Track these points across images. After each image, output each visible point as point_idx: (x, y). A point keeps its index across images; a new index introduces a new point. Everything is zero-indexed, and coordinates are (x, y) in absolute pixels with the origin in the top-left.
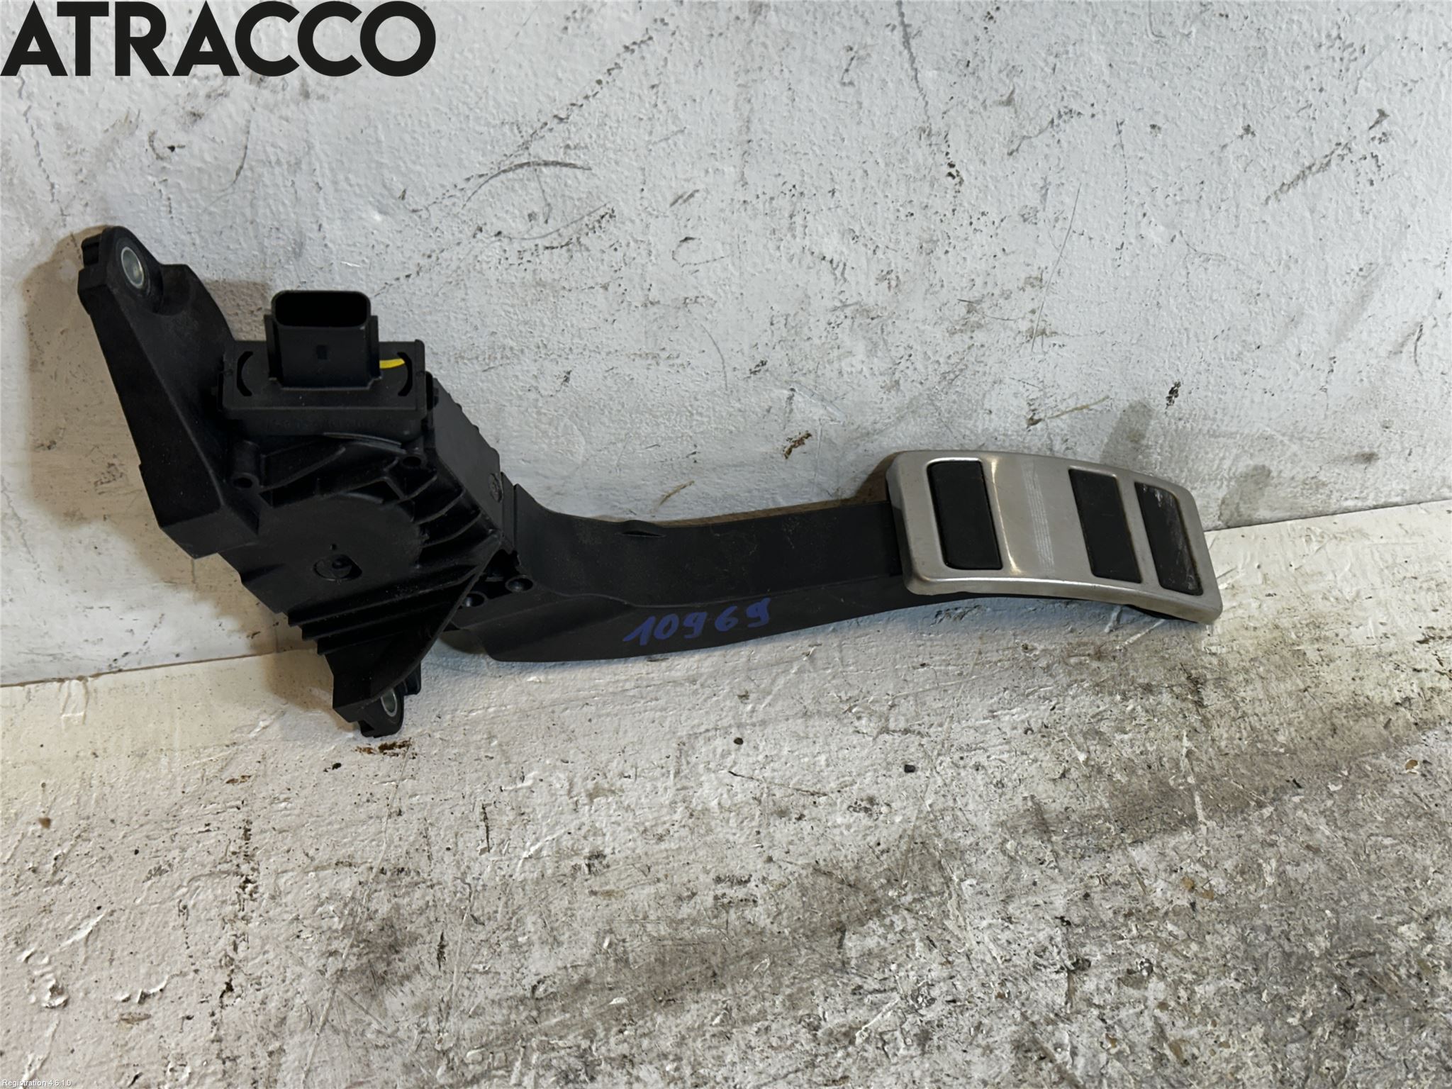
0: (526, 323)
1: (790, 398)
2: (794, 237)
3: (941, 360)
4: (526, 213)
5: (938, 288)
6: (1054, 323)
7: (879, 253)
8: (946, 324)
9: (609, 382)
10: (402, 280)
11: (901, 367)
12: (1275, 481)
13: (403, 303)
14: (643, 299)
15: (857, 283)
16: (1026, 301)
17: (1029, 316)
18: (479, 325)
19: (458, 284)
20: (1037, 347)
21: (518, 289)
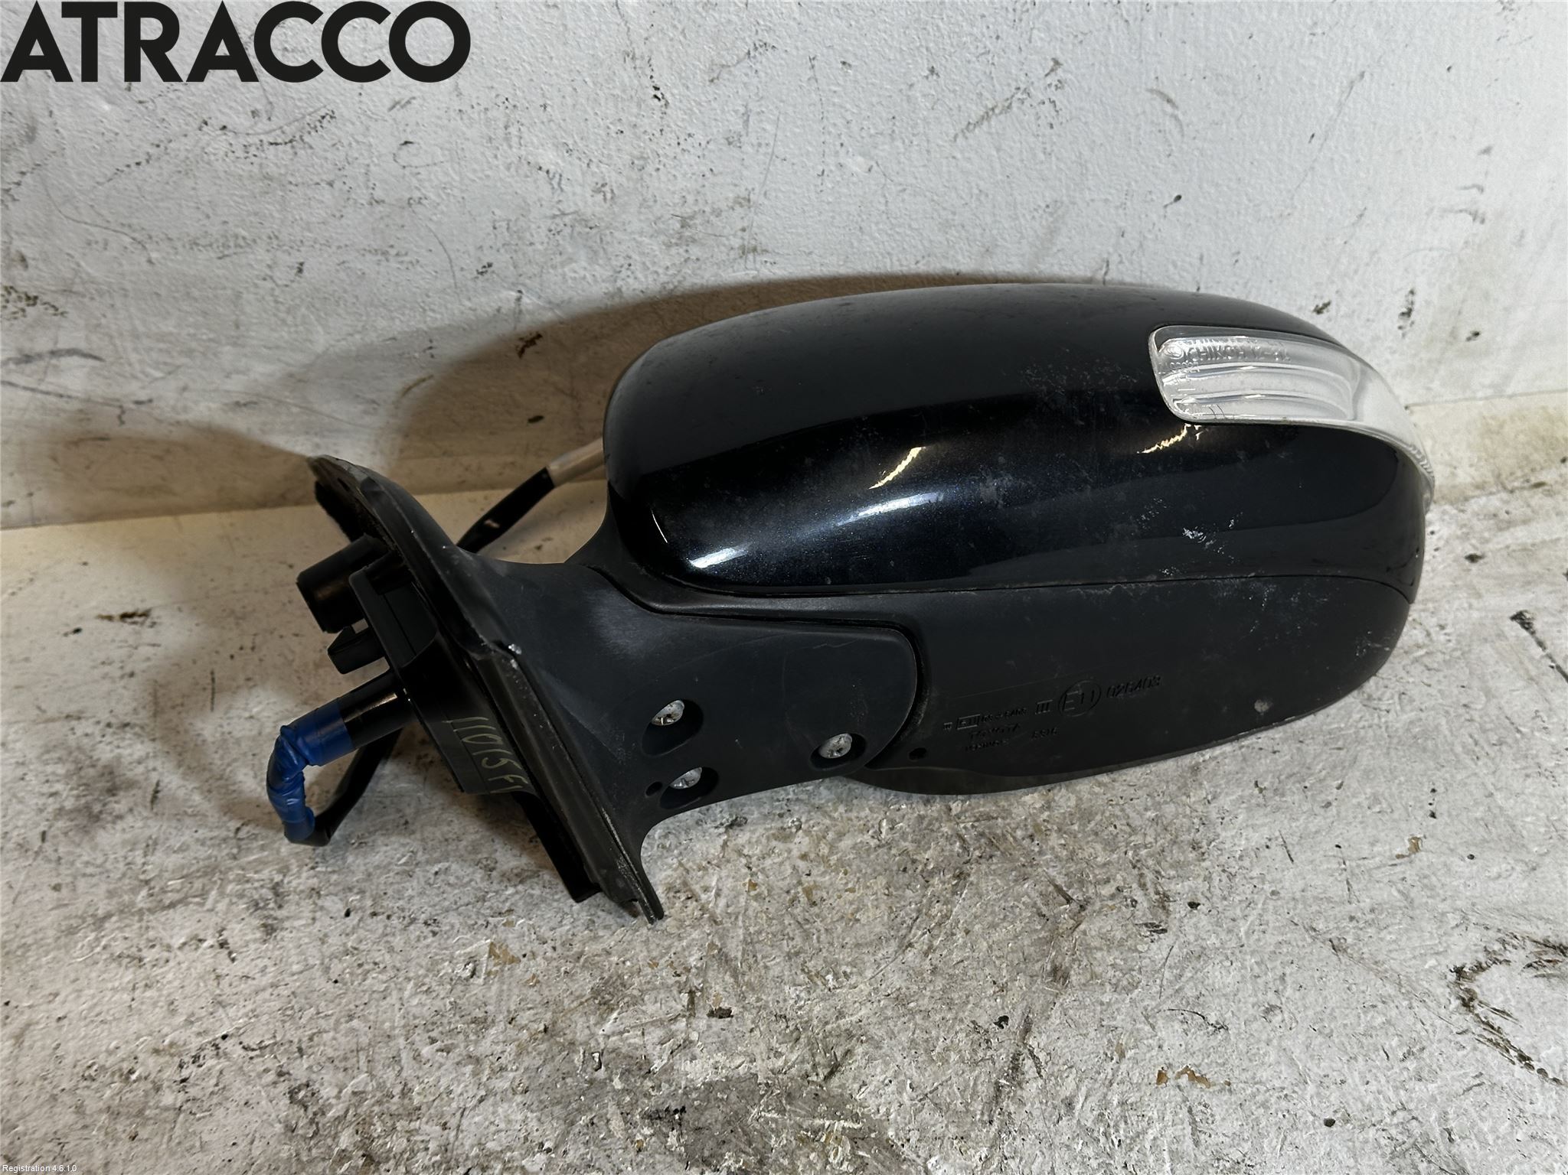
0: (256, 214)
1: (519, 299)
2: (510, 147)
3: (661, 271)
4: (249, 109)
5: (651, 203)
6: (764, 241)
7: (593, 167)
8: (662, 238)
9: (342, 275)
10: (134, 167)
11: (622, 276)
13: (135, 189)
14: (368, 197)
15: (574, 194)
16: (737, 218)
17: (740, 233)
18: (211, 213)
19: (187, 174)
20: (750, 265)
21: (246, 182)
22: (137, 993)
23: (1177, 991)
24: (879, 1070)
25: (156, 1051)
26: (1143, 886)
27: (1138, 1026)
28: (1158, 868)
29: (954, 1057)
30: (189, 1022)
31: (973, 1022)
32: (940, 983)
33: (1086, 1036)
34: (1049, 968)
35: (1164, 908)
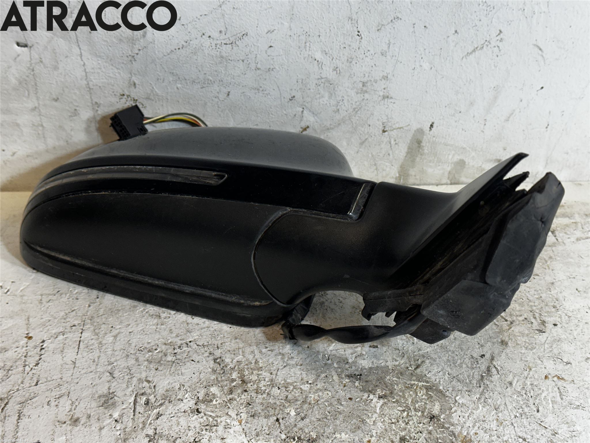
0: (216, 71)
1: (303, 112)
2: (306, 50)
3: (354, 103)
4: (219, 31)
5: (353, 76)
6: (392, 94)
7: (334, 60)
8: (355, 90)
9: (242, 97)
10: (177, 49)
11: (340, 104)
12: (467, 166)
13: (176, 58)
14: (255, 67)
15: (326, 70)
16: (383, 84)
17: (383, 90)
18: (201, 69)
19: (195, 54)
20: (386, 102)
21: (214, 58)
22: (158, 326)
23: (551, 351)
24: (435, 368)
25: (165, 344)
26: (535, 318)
27: (536, 361)
28: (540, 313)
29: (464, 366)
30: (177, 336)
31: (471, 355)
32: (457, 343)
33: (516, 363)
34: (500, 341)
35: (544, 325)
